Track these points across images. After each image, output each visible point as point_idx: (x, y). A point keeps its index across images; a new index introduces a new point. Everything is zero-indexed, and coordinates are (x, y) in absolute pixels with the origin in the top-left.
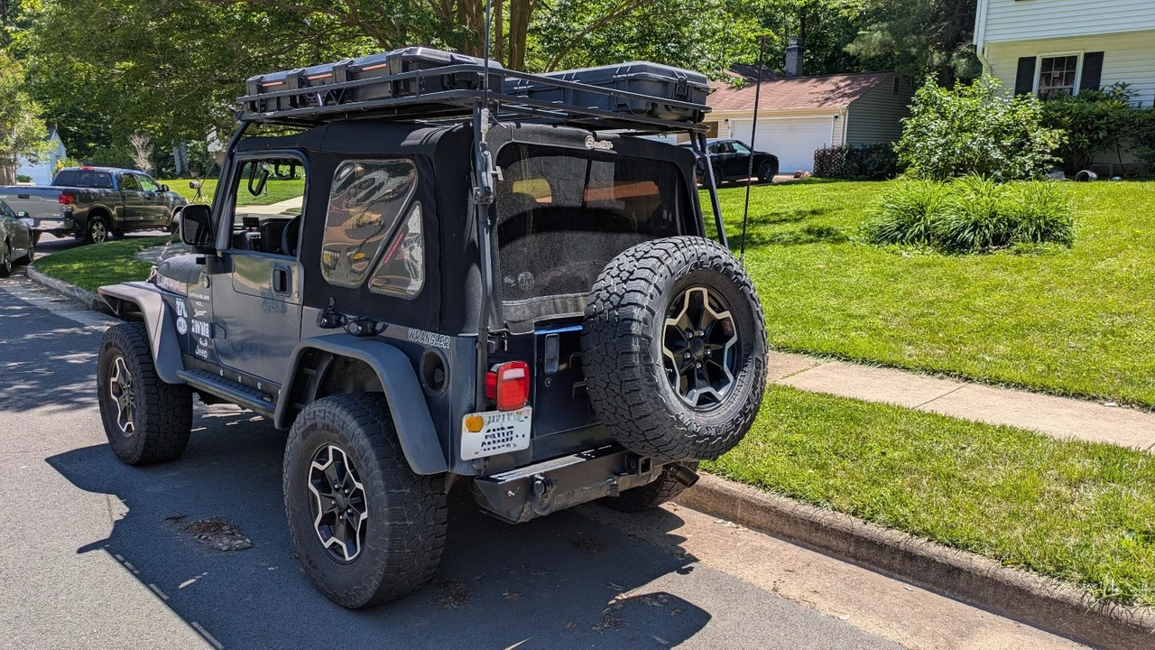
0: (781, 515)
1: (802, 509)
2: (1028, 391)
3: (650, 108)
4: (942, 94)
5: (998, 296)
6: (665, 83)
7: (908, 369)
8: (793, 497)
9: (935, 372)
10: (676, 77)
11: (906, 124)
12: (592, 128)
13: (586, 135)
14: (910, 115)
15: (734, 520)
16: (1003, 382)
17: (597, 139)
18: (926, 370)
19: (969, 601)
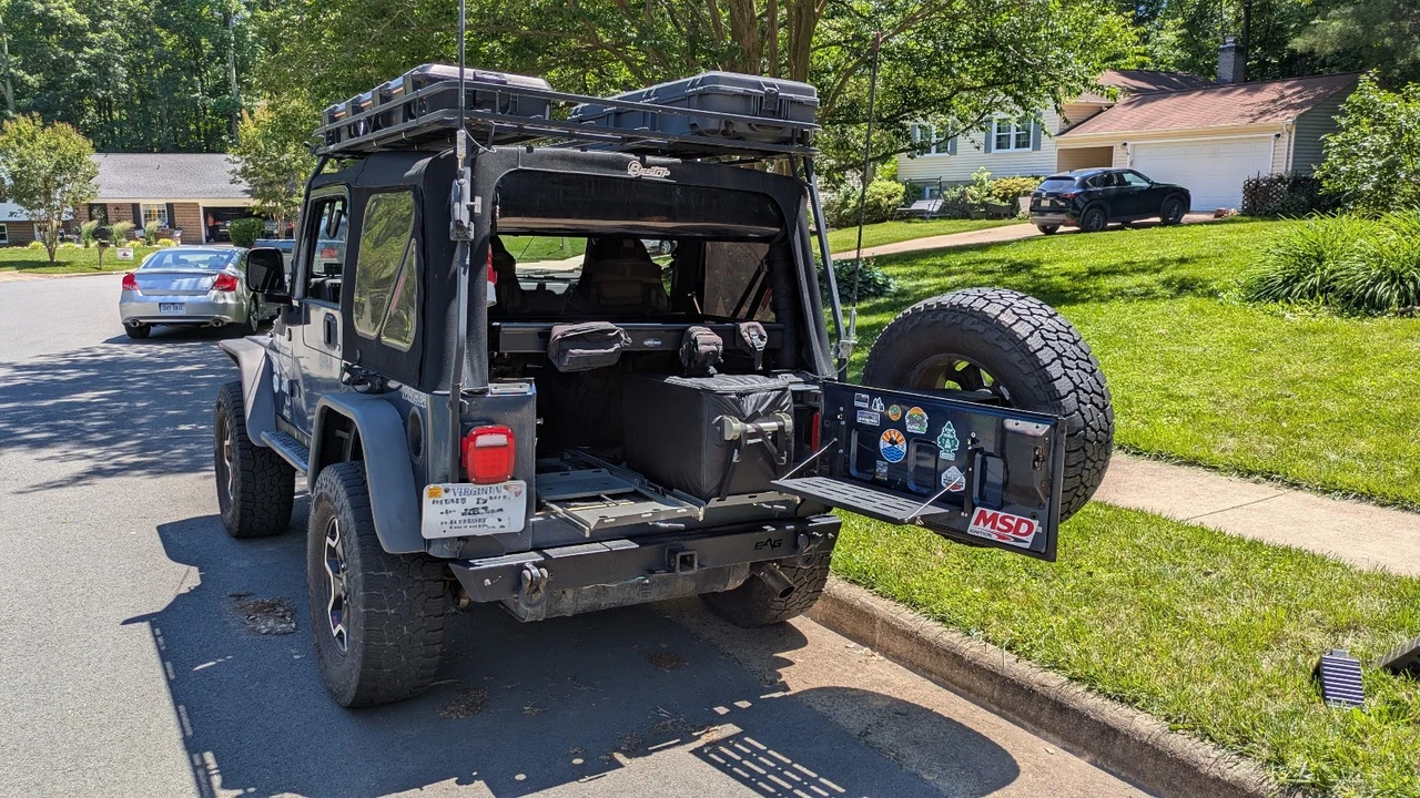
0: (923, 643)
1: (947, 637)
2: (1375, 505)
3: (723, 128)
4: (1387, 100)
5: (1396, 375)
6: (746, 97)
7: (1216, 468)
8: (943, 620)
9: (1251, 473)
10: (763, 90)
11: (1329, 142)
12: (641, 152)
13: (629, 160)
14: (1336, 129)
15: (872, 647)
16: (1341, 490)
17: (646, 165)
18: (1239, 471)
19: (1124, 774)
